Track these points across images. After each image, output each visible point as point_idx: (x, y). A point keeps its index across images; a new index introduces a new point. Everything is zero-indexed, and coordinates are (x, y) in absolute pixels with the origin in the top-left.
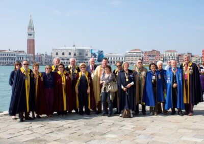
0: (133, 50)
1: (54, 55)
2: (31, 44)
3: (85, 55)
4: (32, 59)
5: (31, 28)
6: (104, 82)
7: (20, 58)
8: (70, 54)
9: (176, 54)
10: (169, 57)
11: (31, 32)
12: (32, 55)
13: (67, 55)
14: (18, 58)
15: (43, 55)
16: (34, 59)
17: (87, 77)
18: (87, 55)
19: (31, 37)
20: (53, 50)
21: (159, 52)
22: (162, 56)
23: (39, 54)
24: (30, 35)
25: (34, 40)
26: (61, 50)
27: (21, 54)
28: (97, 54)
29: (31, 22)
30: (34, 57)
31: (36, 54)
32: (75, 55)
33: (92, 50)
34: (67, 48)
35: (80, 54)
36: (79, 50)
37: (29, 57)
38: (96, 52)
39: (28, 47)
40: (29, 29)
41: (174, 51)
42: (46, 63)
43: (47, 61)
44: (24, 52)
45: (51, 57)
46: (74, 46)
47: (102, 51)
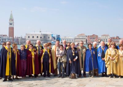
0: (80, 35)
1: (27, 38)
2: (11, 30)
3: (48, 38)
4: (12, 41)
5: (11, 19)
6: (59, 55)
7: (4, 39)
8: (38, 37)
9: (108, 37)
10: (104, 40)
11: (11, 22)
12: (12, 38)
13: (35, 38)
14: (3, 40)
15: (20, 38)
16: (13, 41)
17: (48, 52)
18: (49, 38)
19: (12, 26)
20: (26, 34)
21: (97, 36)
22: (100, 39)
23: (17, 37)
24: (11, 24)
25: (13, 28)
26: (32, 34)
27: (5, 37)
28: (56, 37)
29: (11, 15)
30: (13, 39)
31: (14, 37)
32: (41, 38)
33: (52, 35)
34: (35, 33)
35: (44, 37)
36: (44, 34)
37: (10, 39)
38: (55, 36)
39: (9, 32)
40: (10, 20)
41: (108, 36)
42: (21, 43)
43: (22, 42)
44: (6, 35)
45: (25, 39)
46: (40, 32)
47: (59, 36)
